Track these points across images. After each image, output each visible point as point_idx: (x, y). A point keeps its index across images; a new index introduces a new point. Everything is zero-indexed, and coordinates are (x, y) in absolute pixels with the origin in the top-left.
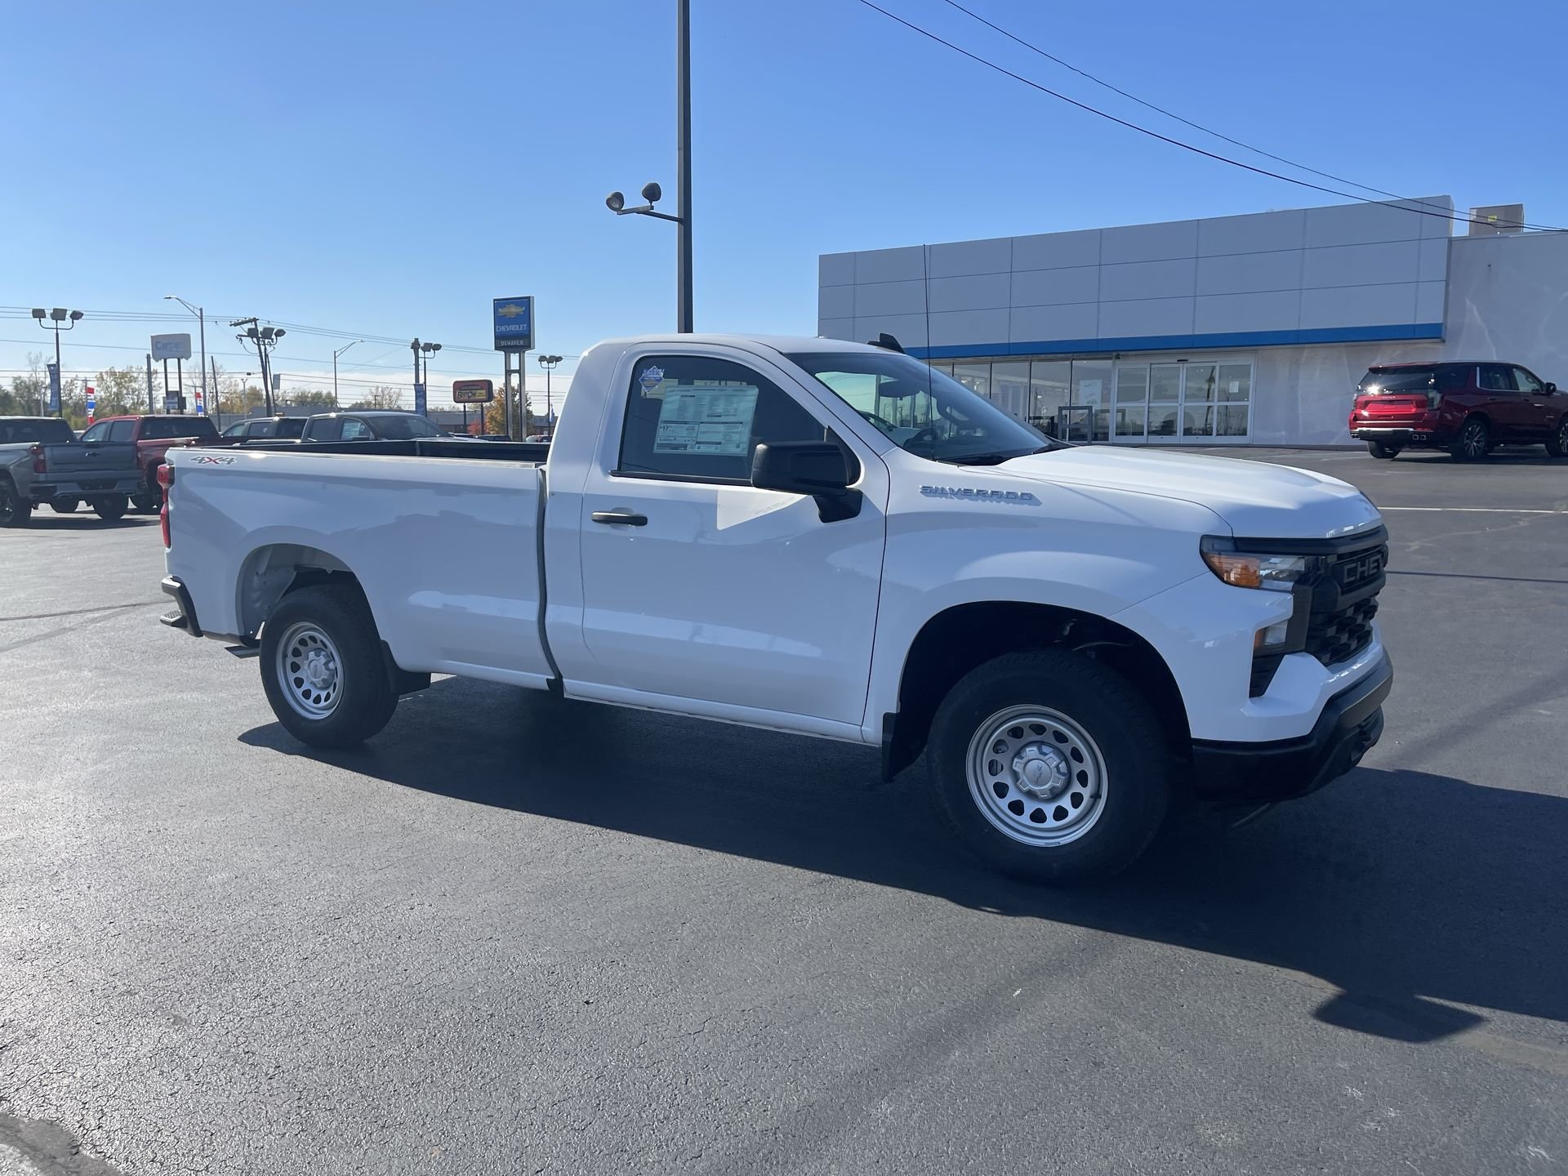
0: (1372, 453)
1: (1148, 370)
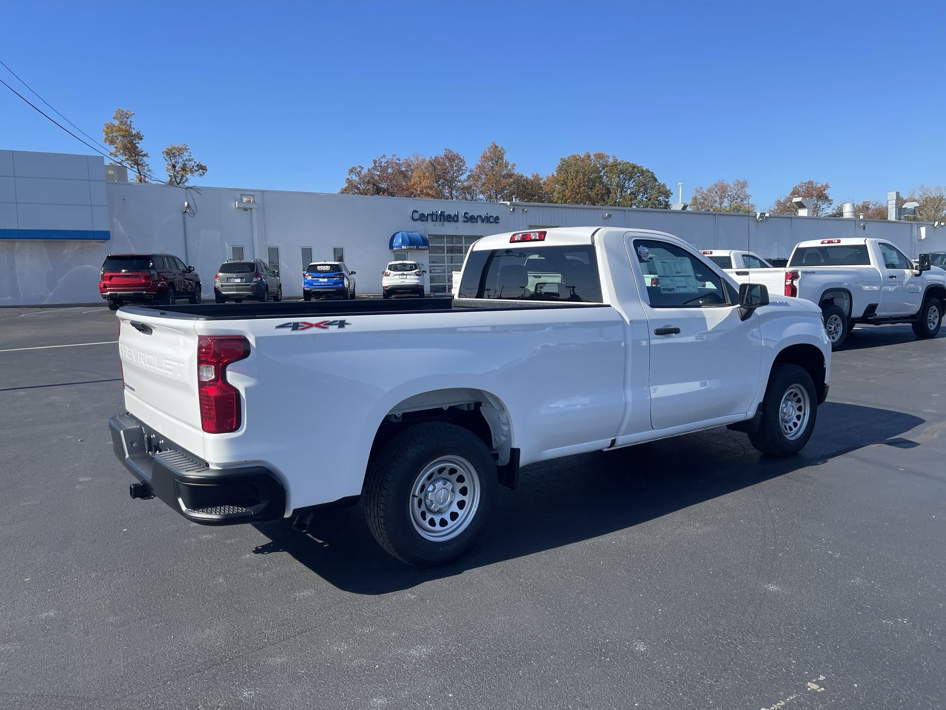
0: (110, 308)
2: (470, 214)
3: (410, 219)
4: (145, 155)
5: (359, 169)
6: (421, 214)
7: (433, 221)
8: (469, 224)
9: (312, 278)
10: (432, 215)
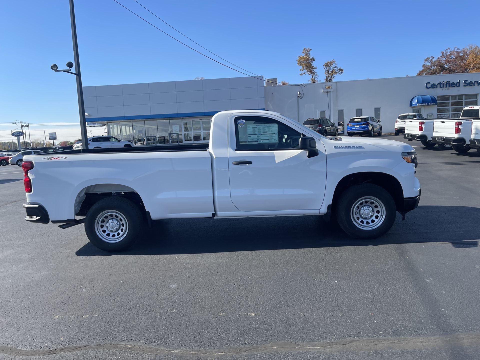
1: (192, 122)
2: (469, 81)
3: (425, 88)
4: (315, 68)
5: (431, 59)
6: (432, 84)
7: (441, 87)
8: (468, 87)
9: (352, 125)
10: (441, 84)
